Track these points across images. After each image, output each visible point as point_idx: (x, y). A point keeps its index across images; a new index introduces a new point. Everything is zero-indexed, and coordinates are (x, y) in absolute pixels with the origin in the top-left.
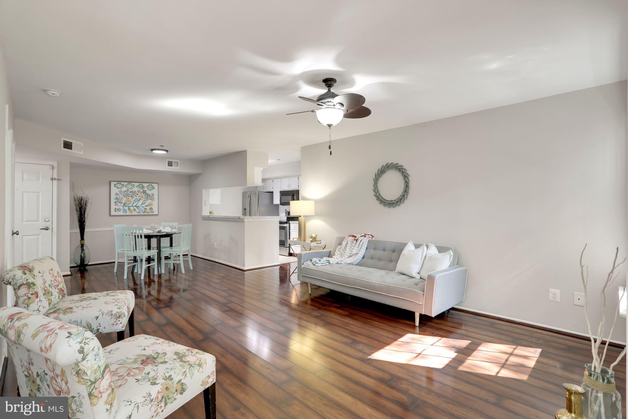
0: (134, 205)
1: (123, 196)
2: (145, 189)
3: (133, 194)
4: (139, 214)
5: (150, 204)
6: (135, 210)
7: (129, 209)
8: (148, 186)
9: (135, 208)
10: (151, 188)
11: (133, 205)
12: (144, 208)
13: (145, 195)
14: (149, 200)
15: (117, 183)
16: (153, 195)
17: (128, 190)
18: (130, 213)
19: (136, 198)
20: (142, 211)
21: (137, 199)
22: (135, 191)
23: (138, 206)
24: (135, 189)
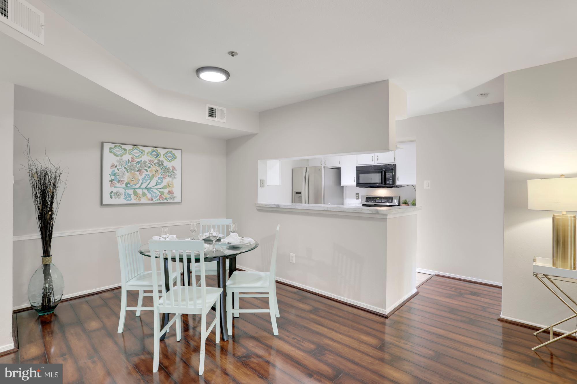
0: (144, 186)
1: (125, 170)
2: (162, 158)
3: (141, 167)
4: (152, 202)
5: (169, 185)
6: (144, 195)
7: (135, 194)
8: (166, 153)
9: (145, 191)
10: (170, 157)
11: (141, 185)
12: (159, 191)
13: (162, 169)
14: (167, 177)
15: (115, 146)
16: (174, 168)
17: (132, 160)
18: (137, 200)
19: (146, 173)
20: (156, 197)
21: (149, 175)
22: (145, 162)
23: (150, 188)
24: (146, 158)
